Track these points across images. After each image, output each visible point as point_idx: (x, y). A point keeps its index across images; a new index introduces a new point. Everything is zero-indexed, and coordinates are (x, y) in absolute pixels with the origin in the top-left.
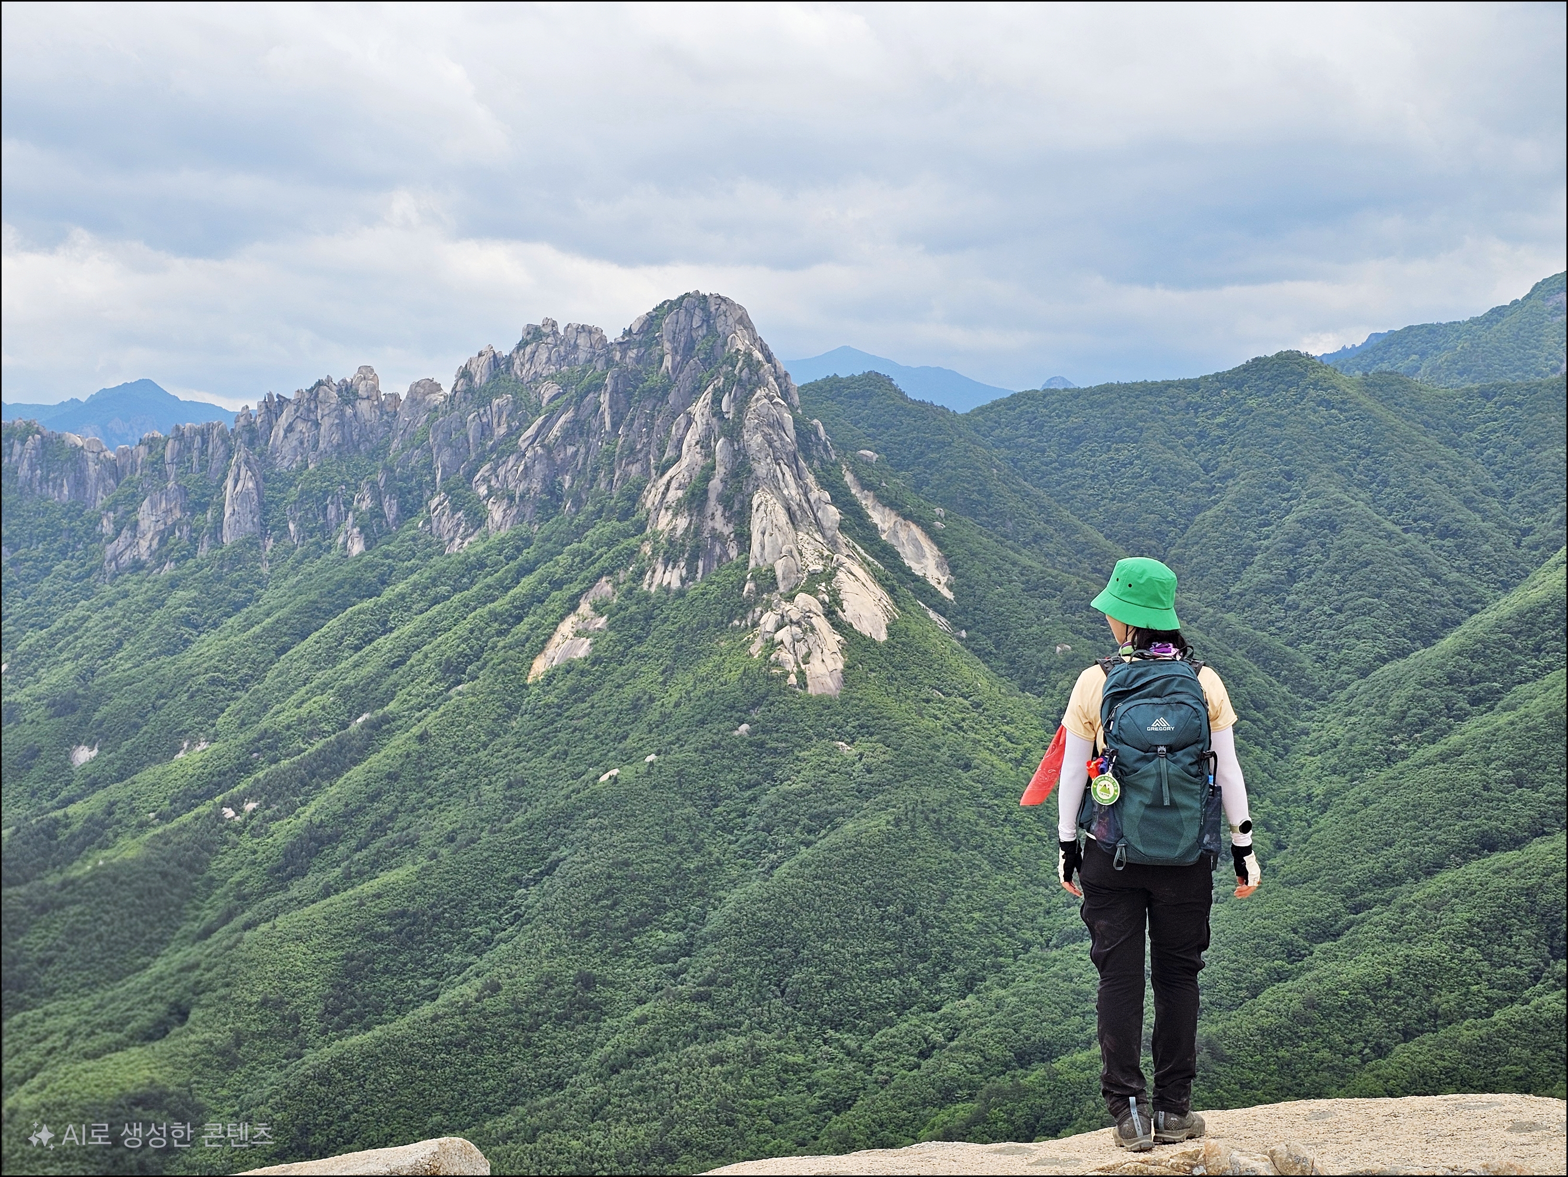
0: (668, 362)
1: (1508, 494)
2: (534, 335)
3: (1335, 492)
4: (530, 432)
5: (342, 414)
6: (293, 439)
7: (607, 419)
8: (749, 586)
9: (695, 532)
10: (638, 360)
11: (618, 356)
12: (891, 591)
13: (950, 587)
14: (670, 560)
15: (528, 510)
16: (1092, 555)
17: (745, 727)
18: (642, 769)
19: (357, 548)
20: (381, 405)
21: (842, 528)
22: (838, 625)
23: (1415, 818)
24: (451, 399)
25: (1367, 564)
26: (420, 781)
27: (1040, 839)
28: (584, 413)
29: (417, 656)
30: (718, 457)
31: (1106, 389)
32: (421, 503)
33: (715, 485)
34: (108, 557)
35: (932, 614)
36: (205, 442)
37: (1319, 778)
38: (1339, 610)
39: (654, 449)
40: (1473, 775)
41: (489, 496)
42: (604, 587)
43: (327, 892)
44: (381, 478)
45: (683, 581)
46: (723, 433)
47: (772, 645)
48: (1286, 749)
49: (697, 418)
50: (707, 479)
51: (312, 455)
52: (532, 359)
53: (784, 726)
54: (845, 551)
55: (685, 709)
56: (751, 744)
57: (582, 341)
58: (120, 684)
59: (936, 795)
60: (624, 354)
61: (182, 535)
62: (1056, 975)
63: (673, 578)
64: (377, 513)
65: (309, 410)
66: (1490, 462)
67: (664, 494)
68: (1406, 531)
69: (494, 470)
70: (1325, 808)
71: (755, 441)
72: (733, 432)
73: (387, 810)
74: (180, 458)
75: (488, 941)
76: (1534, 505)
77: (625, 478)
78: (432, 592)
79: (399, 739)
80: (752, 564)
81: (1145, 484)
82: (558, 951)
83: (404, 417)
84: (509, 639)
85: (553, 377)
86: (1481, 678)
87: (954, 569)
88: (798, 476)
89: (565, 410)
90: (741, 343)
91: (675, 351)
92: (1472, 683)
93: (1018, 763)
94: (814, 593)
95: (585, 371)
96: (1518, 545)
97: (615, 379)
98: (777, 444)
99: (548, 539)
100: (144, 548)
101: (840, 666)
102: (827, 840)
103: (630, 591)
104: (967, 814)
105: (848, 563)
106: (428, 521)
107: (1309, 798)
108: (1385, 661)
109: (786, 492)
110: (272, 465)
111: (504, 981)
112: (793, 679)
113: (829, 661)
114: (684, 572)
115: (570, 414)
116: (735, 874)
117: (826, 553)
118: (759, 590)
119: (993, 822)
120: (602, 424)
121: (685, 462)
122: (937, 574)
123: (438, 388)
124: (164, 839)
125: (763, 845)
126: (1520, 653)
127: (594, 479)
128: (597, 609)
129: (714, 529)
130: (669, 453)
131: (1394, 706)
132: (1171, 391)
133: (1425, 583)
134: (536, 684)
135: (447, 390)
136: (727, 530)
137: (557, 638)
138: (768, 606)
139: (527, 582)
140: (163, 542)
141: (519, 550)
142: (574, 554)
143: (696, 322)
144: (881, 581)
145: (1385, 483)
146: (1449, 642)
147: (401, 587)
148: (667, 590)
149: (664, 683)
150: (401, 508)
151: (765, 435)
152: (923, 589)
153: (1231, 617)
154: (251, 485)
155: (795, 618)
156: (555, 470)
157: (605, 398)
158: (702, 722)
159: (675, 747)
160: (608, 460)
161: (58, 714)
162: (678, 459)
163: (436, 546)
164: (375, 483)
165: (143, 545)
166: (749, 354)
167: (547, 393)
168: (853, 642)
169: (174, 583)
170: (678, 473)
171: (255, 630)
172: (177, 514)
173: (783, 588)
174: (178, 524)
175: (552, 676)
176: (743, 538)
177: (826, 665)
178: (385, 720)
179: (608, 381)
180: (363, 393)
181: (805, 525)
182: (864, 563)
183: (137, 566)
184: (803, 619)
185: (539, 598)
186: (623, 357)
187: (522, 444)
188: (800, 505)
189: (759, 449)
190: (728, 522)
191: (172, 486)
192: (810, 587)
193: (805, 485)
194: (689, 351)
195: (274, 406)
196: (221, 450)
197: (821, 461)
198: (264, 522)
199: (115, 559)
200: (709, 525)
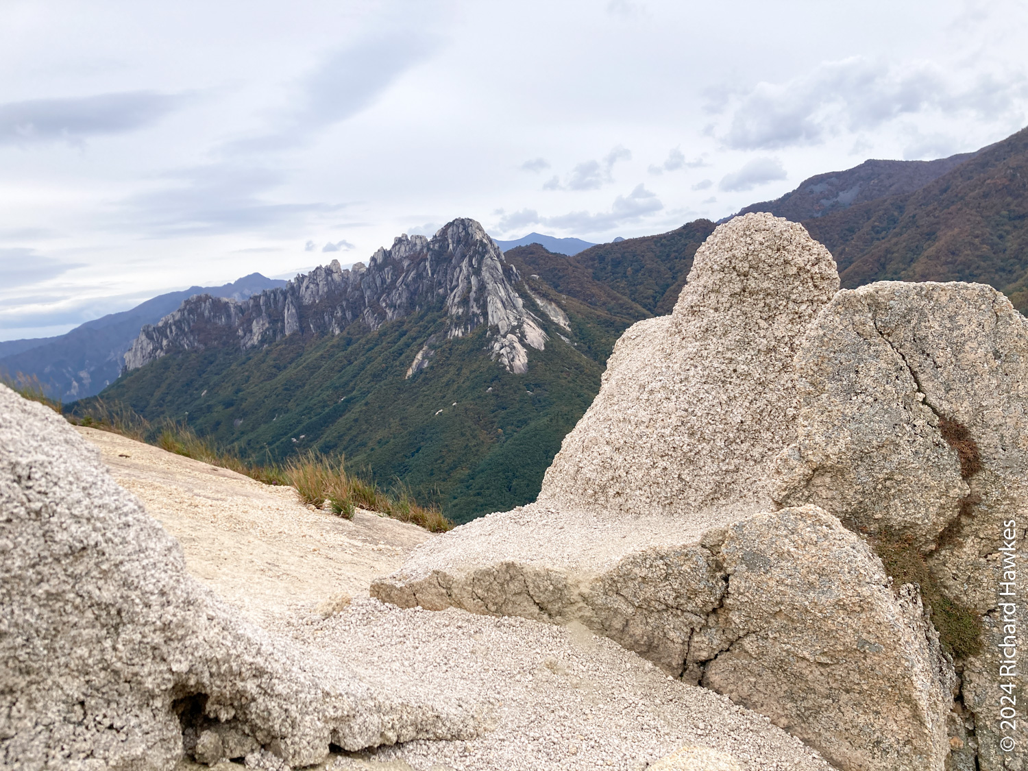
0: (450, 247)
2: (399, 241)
4: (401, 279)
5: (327, 280)
6: (309, 292)
7: (429, 272)
8: (489, 333)
9: (466, 313)
10: (440, 247)
12: (545, 329)
13: (569, 326)
14: (457, 326)
15: (402, 311)
17: (490, 389)
18: (451, 409)
19: (337, 332)
20: (342, 275)
21: (524, 306)
22: (524, 345)
24: (368, 270)
28: (420, 271)
29: (362, 372)
30: (473, 283)
32: (362, 312)
33: (472, 295)
34: (242, 344)
35: (563, 338)
36: (275, 296)
39: (448, 283)
41: (386, 307)
42: (433, 339)
44: (344, 303)
45: (463, 333)
46: (474, 273)
47: (499, 355)
49: (463, 268)
50: (469, 292)
51: (317, 297)
52: (399, 251)
53: (507, 387)
54: (525, 316)
55: (467, 383)
56: (493, 395)
57: (418, 242)
61: (269, 333)
63: (458, 333)
64: (344, 317)
65: (314, 279)
67: (453, 300)
69: (388, 296)
71: (486, 274)
72: (477, 272)
74: (267, 303)
77: (438, 294)
78: (367, 348)
79: (358, 405)
80: (489, 324)
83: (351, 278)
84: (398, 363)
85: (407, 257)
87: (570, 319)
88: (505, 288)
89: (413, 270)
90: (478, 237)
91: (453, 242)
94: (514, 333)
95: (419, 254)
97: (431, 256)
98: (495, 276)
99: (410, 322)
100: (256, 339)
101: (526, 361)
102: (524, 430)
103: (443, 339)
105: (527, 320)
106: (364, 319)
109: (500, 294)
110: (302, 303)
112: (508, 368)
113: (522, 360)
114: (463, 330)
115: (415, 271)
117: (518, 317)
118: (493, 335)
120: (428, 274)
121: (460, 286)
122: (564, 322)
123: (363, 265)
127: (427, 296)
128: (432, 347)
129: (473, 312)
130: (454, 283)
134: (409, 379)
135: (367, 266)
136: (478, 312)
137: (415, 360)
138: (496, 340)
139: (404, 339)
140: (263, 336)
141: (399, 327)
142: (421, 327)
143: (461, 230)
144: (541, 326)
147: (355, 346)
148: (458, 337)
149: (458, 374)
150: (353, 315)
151: (490, 273)
152: (558, 328)
154: (294, 311)
155: (507, 344)
156: (412, 294)
157: (428, 264)
159: (464, 399)
160: (431, 288)
161: (227, 407)
162: (457, 286)
163: (367, 329)
164: (342, 306)
165: (255, 338)
166: (481, 241)
167: (406, 264)
168: (531, 351)
169: (268, 352)
170: (458, 291)
171: (301, 367)
172: (267, 325)
173: (502, 332)
174: (268, 329)
175: (414, 376)
176: (485, 314)
177: (521, 360)
178: (352, 398)
179: (428, 257)
180: (334, 271)
181: (509, 307)
182: (534, 320)
183: (253, 347)
184: (510, 344)
185: (408, 345)
186: (434, 246)
187: (398, 285)
188: (506, 299)
189: (488, 279)
190: (479, 308)
191: (264, 314)
192: (513, 332)
193: (508, 291)
194: (459, 242)
195: (300, 279)
196: (282, 298)
197: (514, 281)
198: (300, 325)
199: (244, 345)
200: (471, 310)
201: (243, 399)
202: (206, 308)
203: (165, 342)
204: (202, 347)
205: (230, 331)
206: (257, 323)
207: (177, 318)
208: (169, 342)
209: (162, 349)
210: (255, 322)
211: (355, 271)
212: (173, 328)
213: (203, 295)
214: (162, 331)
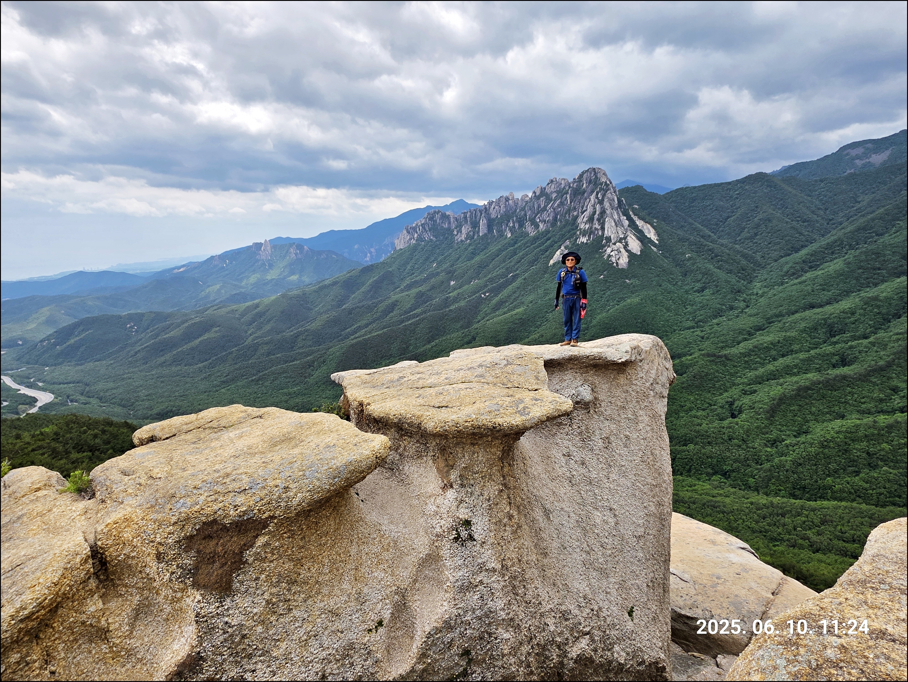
0: (584, 186)
1: (826, 209)
2: (552, 181)
3: (771, 211)
4: (550, 205)
5: (506, 204)
6: (495, 211)
7: (569, 201)
8: (604, 241)
9: (590, 228)
10: (577, 186)
11: (572, 185)
12: (641, 241)
13: (657, 240)
14: (584, 235)
15: (549, 225)
16: (697, 231)
17: (602, 276)
19: (509, 235)
20: (515, 201)
21: (629, 226)
22: (627, 251)
23: (790, 299)
24: (531, 199)
25: (779, 231)
26: (524, 289)
27: (679, 304)
28: (563, 200)
29: (523, 260)
30: (597, 209)
31: (704, 185)
32: (524, 224)
33: (596, 216)
35: (652, 247)
36: (476, 212)
37: (760, 289)
38: (770, 244)
39: (581, 208)
40: (808, 287)
41: (539, 222)
42: (568, 243)
43: (504, 313)
44: (515, 218)
45: (587, 240)
46: (599, 203)
47: (610, 256)
48: (751, 281)
49: (592, 199)
50: (594, 215)
51: (499, 214)
52: (550, 187)
53: (613, 276)
54: (629, 232)
56: (604, 280)
57: (563, 182)
58: (459, 268)
59: (652, 293)
60: (573, 184)
61: (471, 233)
62: (682, 338)
63: (584, 240)
64: (514, 227)
65: (498, 204)
66: (821, 200)
67: (583, 219)
68: (792, 221)
69: (541, 215)
70: (762, 296)
71: (607, 204)
72: (601, 202)
73: (517, 295)
74: (470, 217)
75: (540, 325)
76: (834, 212)
77: (573, 215)
78: (526, 245)
79: (519, 279)
80: (605, 236)
81: (714, 210)
82: (556, 328)
83: (520, 204)
84: (544, 256)
85: (555, 192)
86: (813, 261)
87: (658, 235)
88: (618, 213)
89: (558, 199)
90: (603, 180)
91: (586, 183)
92: (810, 263)
93: (674, 285)
94: (621, 243)
95: (563, 189)
96: (828, 224)
97: (571, 191)
98: (612, 205)
99: (554, 232)
100: (463, 237)
101: (627, 261)
102: (622, 304)
103: (574, 243)
104: (660, 298)
105: (630, 235)
106: (525, 228)
107: (757, 294)
108: (782, 257)
109: (614, 217)
110: (490, 217)
111: (544, 334)
112: (615, 264)
114: (588, 238)
115: (560, 200)
116: (599, 312)
117: (624, 232)
118: (607, 243)
119: (667, 300)
120: (567, 202)
121: (588, 211)
122: (654, 237)
123: (528, 196)
124: (470, 301)
125: (606, 305)
126: (827, 254)
127: (565, 216)
128: (566, 248)
130: (584, 209)
131: (785, 269)
132: (723, 185)
133: (797, 235)
134: (551, 266)
135: (530, 196)
136: (599, 227)
137: (556, 255)
138: (609, 246)
139: (549, 242)
140: (467, 236)
141: (547, 234)
142: (560, 235)
143: (592, 175)
144: (638, 239)
145: (787, 208)
146: (804, 252)
147: (519, 244)
148: (583, 243)
150: (519, 225)
151: (609, 203)
152: (650, 241)
153: (737, 246)
155: (616, 249)
156: (556, 215)
157: (568, 196)
158: (592, 275)
160: (569, 211)
161: (447, 274)
162: (587, 210)
163: (527, 234)
164: (513, 220)
165: (463, 236)
166: (606, 182)
167: (554, 195)
168: (631, 255)
169: (470, 244)
170: (587, 214)
171: (487, 255)
172: (470, 229)
173: (613, 242)
174: (470, 231)
175: (554, 264)
176: (603, 229)
177: (624, 261)
178: (516, 275)
179: (569, 192)
180: (510, 199)
181: (619, 226)
182: (634, 235)
183: (462, 241)
184: (618, 249)
185: (552, 246)
187: (548, 209)
188: (618, 221)
189: (608, 206)
190: (599, 225)
191: (469, 223)
192: (620, 241)
193: (619, 215)
194: (590, 182)
195: (490, 203)
196: (479, 214)
197: (624, 209)
198: (488, 230)
199: (457, 240)
200: (594, 226)
201: (455, 271)
202: (438, 217)
203: (416, 235)
204: (434, 239)
205: (449, 230)
206: (465, 227)
207: (422, 223)
208: (418, 235)
209: (414, 239)
210: (463, 227)
211: (522, 199)
212: (421, 227)
213: (437, 210)
214: (414, 229)
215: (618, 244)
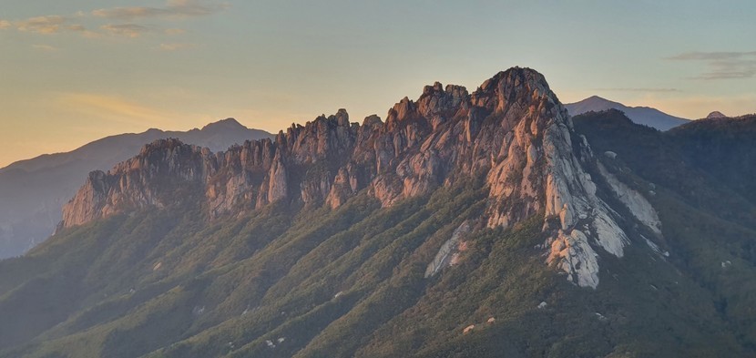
0: (501, 104)
2: (431, 92)
4: (427, 142)
5: (329, 135)
6: (305, 147)
7: (468, 135)
8: (546, 225)
9: (516, 195)
10: (486, 103)
11: (474, 101)
12: (625, 229)
13: (659, 227)
14: (502, 211)
15: (425, 184)
17: (543, 304)
18: (487, 326)
19: (336, 204)
20: (350, 129)
21: (597, 194)
22: (597, 248)
24: (385, 125)
26: (369, 329)
28: (456, 131)
29: (366, 262)
30: (529, 155)
33: (527, 171)
34: (212, 208)
35: (649, 243)
36: (261, 149)
39: (494, 152)
41: (404, 177)
42: (465, 226)
44: (349, 167)
45: (509, 222)
46: (531, 142)
47: (558, 259)
49: (517, 134)
50: (522, 167)
51: (314, 156)
52: (428, 104)
53: (567, 304)
54: (598, 207)
55: (512, 293)
56: (547, 313)
57: (456, 93)
60: (477, 100)
61: (248, 197)
63: (503, 220)
64: (346, 186)
65: (313, 132)
67: (499, 174)
69: (407, 163)
71: (549, 148)
72: (537, 141)
74: (248, 158)
77: (478, 166)
78: (375, 229)
79: (357, 306)
80: (547, 214)
83: (361, 134)
84: (414, 254)
85: (439, 113)
87: (661, 217)
88: (573, 165)
89: (446, 130)
91: (505, 98)
94: (582, 230)
95: (456, 110)
97: (472, 114)
98: (561, 148)
100: (229, 203)
101: (597, 270)
103: (480, 228)
105: (601, 213)
106: (373, 190)
109: (566, 174)
112: (570, 278)
113: (591, 268)
114: (509, 217)
115: (449, 132)
117: (589, 208)
118: (551, 229)
120: (466, 137)
121: (510, 158)
122: (651, 220)
123: (379, 119)
127: (461, 167)
128: (462, 237)
129: (526, 194)
130: (502, 154)
134: (429, 278)
135: (384, 120)
136: (533, 195)
137: (440, 254)
138: (556, 237)
139: (424, 224)
140: (239, 200)
141: (421, 206)
142: (450, 208)
143: (517, 82)
144: (620, 223)
147: (358, 225)
148: (500, 228)
149: (499, 279)
150: (358, 183)
151: (554, 144)
152: (643, 228)
154: (283, 171)
155: (571, 244)
156: (441, 164)
157: (467, 124)
158: (520, 301)
159: (505, 314)
161: (185, 290)
162: (506, 157)
163: (377, 204)
164: (346, 170)
165: (230, 201)
166: (546, 100)
167: (436, 122)
168: (604, 258)
169: (244, 222)
170: (507, 164)
171: (285, 247)
172: (246, 186)
173: (564, 226)
174: (246, 191)
175: (437, 274)
176: (543, 199)
177: (589, 273)
178: (350, 295)
179: (469, 115)
180: (340, 123)
181: (576, 193)
182: (609, 214)
183: (226, 213)
184: (576, 244)
185: (431, 231)
186: (477, 102)
187: (422, 149)
188: (574, 181)
189: (552, 151)
190: (534, 190)
191: (244, 172)
192: (580, 227)
193: (577, 170)
194: (513, 97)
195: (295, 130)
196: (268, 154)
197: (585, 156)
198: (288, 192)
199: (215, 210)
200: (523, 192)
202: (171, 154)
203: (115, 196)
204: (160, 206)
205: (199, 189)
206: (234, 182)
207: (134, 167)
208: (122, 195)
209: (111, 204)
210: (230, 182)
211: (366, 126)
213: (171, 141)
214: (113, 181)
215: (575, 233)
